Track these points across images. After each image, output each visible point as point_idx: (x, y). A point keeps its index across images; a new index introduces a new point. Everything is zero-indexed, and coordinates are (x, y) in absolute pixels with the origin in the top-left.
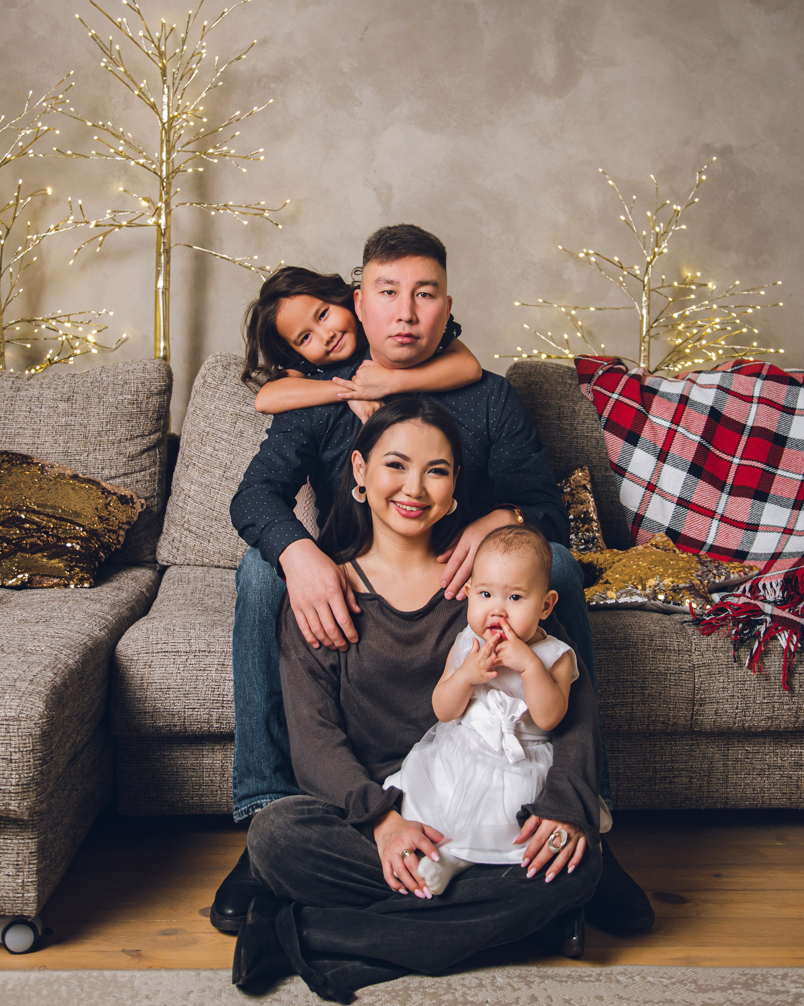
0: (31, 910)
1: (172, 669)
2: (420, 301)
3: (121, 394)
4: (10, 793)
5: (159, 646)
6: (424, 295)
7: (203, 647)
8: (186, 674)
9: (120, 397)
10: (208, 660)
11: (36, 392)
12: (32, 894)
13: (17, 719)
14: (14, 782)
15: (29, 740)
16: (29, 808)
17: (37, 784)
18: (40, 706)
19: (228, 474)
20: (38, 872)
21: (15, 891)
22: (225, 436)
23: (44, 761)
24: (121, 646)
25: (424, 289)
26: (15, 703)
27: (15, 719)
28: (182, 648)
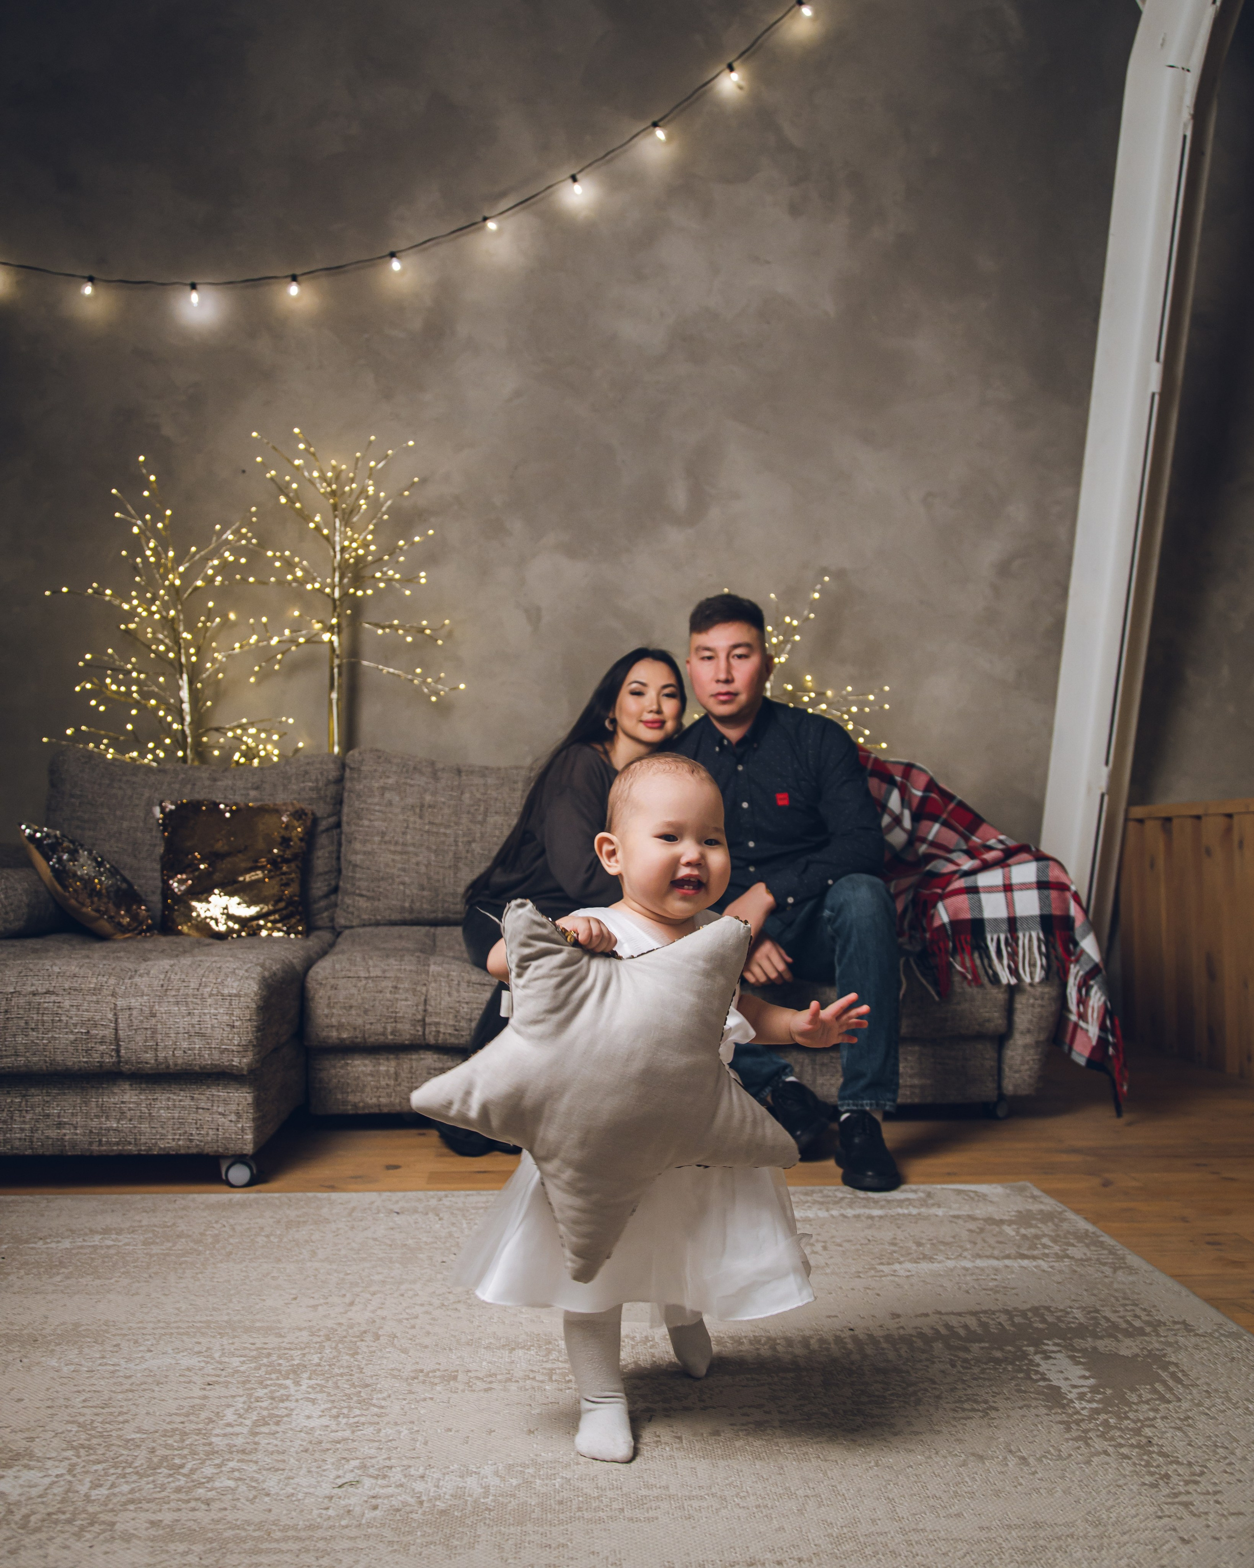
0: (249, 1149)
1: (354, 991)
2: (735, 662)
3: (303, 782)
4: (233, 1051)
5: (344, 973)
6: (740, 657)
7: (379, 974)
8: (365, 995)
9: (302, 785)
10: (384, 984)
11: (230, 783)
12: (249, 1137)
13: (238, 995)
14: (236, 1042)
15: (248, 1011)
16: (248, 1065)
17: (254, 1046)
18: (255, 987)
19: (387, 838)
20: (254, 1120)
21: (236, 1133)
22: (377, 808)
23: (259, 1029)
24: (311, 973)
25: (739, 651)
26: (236, 984)
27: (236, 995)
28: (363, 974)
